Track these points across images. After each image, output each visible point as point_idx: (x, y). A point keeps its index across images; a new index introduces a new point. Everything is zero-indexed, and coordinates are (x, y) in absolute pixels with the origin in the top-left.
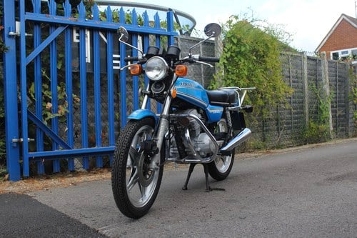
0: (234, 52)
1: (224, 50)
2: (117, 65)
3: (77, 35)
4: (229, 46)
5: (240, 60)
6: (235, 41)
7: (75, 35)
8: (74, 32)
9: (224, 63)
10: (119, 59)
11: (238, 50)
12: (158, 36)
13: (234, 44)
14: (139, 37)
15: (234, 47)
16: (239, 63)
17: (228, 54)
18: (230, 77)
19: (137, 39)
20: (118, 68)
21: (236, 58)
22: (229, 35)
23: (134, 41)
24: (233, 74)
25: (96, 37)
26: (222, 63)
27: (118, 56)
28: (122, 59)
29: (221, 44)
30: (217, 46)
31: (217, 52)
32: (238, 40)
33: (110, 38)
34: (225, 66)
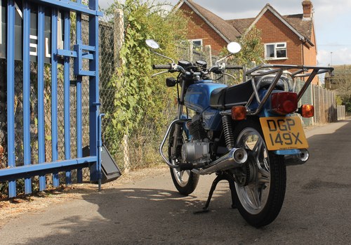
0: (138, 40)
1: (126, 37)
2: (33, 50)
4: (131, 32)
5: (143, 51)
6: (139, 28)
9: (127, 54)
11: (141, 38)
12: (79, 14)
13: (138, 31)
14: (59, 14)
15: (138, 34)
16: (143, 55)
17: (132, 43)
18: (133, 73)
19: (57, 15)
20: (35, 54)
21: (138, 48)
22: (131, 19)
23: (54, 17)
24: (136, 67)
25: (10, 8)
26: (125, 53)
27: (35, 38)
28: (40, 42)
29: (122, 29)
30: (119, 31)
31: (119, 39)
32: (142, 25)
33: (27, 12)
34: (127, 58)
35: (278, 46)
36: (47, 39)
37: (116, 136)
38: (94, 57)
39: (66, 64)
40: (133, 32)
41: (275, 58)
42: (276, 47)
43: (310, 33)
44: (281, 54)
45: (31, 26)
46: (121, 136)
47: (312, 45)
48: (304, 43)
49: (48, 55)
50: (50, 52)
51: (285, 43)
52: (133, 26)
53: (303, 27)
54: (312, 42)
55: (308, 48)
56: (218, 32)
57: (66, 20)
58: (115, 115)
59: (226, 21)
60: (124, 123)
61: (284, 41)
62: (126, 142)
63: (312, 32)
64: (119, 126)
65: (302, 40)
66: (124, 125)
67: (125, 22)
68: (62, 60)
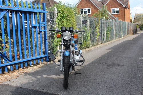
0: (62, 16)
1: (58, 16)
2: (26, 25)
3: (11, 13)
4: (59, 14)
5: (63, 20)
6: (62, 12)
7: (10, 13)
8: (9, 12)
9: (58, 21)
10: (26, 23)
11: (63, 16)
12: (40, 13)
13: (61, 14)
14: (33, 14)
15: (61, 15)
16: (63, 21)
17: (59, 18)
18: (60, 27)
19: (32, 14)
20: (26, 27)
21: (62, 19)
22: (59, 10)
23: (32, 15)
24: (61, 25)
25: (18, 14)
26: (57, 21)
27: (26, 22)
28: (28, 23)
29: (56, 13)
30: (55, 14)
31: (55, 16)
32: (63, 12)
33: (23, 15)
34: (58, 22)
35: (116, 9)
36: (30, 22)
37: (55, 46)
38: (45, 25)
39: (36, 28)
40: (60, 14)
41: (115, 13)
42: (115, 10)
43: (127, 4)
44: (117, 12)
45: (25, 19)
46: (57, 46)
47: (128, 8)
48: (125, 8)
49: (30, 26)
50: (31, 25)
51: (118, 8)
52: (60, 12)
53: (125, 2)
54: (128, 7)
55: (127, 9)
56: (95, 5)
57: (36, 15)
58: (54, 40)
59: (99, 1)
60: (58, 42)
61: (118, 7)
62: (58, 48)
63: (128, 3)
64: (56, 43)
65: (124, 7)
66: (58, 43)
67: (57, 11)
68: (35, 27)
